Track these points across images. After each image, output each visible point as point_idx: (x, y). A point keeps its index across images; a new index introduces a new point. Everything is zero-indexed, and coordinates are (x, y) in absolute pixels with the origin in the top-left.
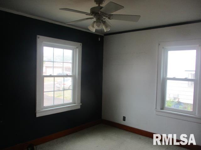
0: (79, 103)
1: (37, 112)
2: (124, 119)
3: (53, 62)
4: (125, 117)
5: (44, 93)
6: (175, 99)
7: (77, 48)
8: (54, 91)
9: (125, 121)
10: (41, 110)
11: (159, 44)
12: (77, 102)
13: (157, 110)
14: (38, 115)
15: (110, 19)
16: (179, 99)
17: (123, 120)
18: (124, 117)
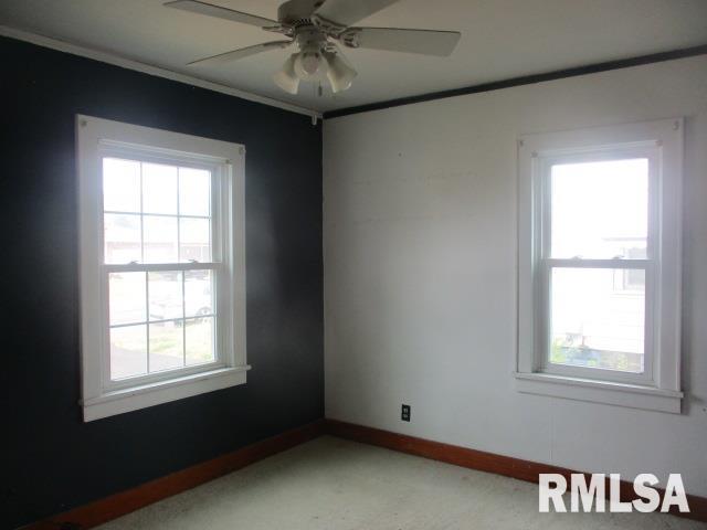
0: (243, 365)
1: (86, 403)
2: (406, 413)
3: (142, 214)
4: (408, 408)
5: (112, 330)
6: (571, 337)
7: (227, 162)
8: (148, 323)
9: (408, 419)
10: (102, 396)
11: (522, 143)
12: (233, 362)
13: (518, 375)
14: (90, 415)
15: (351, 46)
16: (584, 338)
17: (403, 419)
18: (404, 407)
